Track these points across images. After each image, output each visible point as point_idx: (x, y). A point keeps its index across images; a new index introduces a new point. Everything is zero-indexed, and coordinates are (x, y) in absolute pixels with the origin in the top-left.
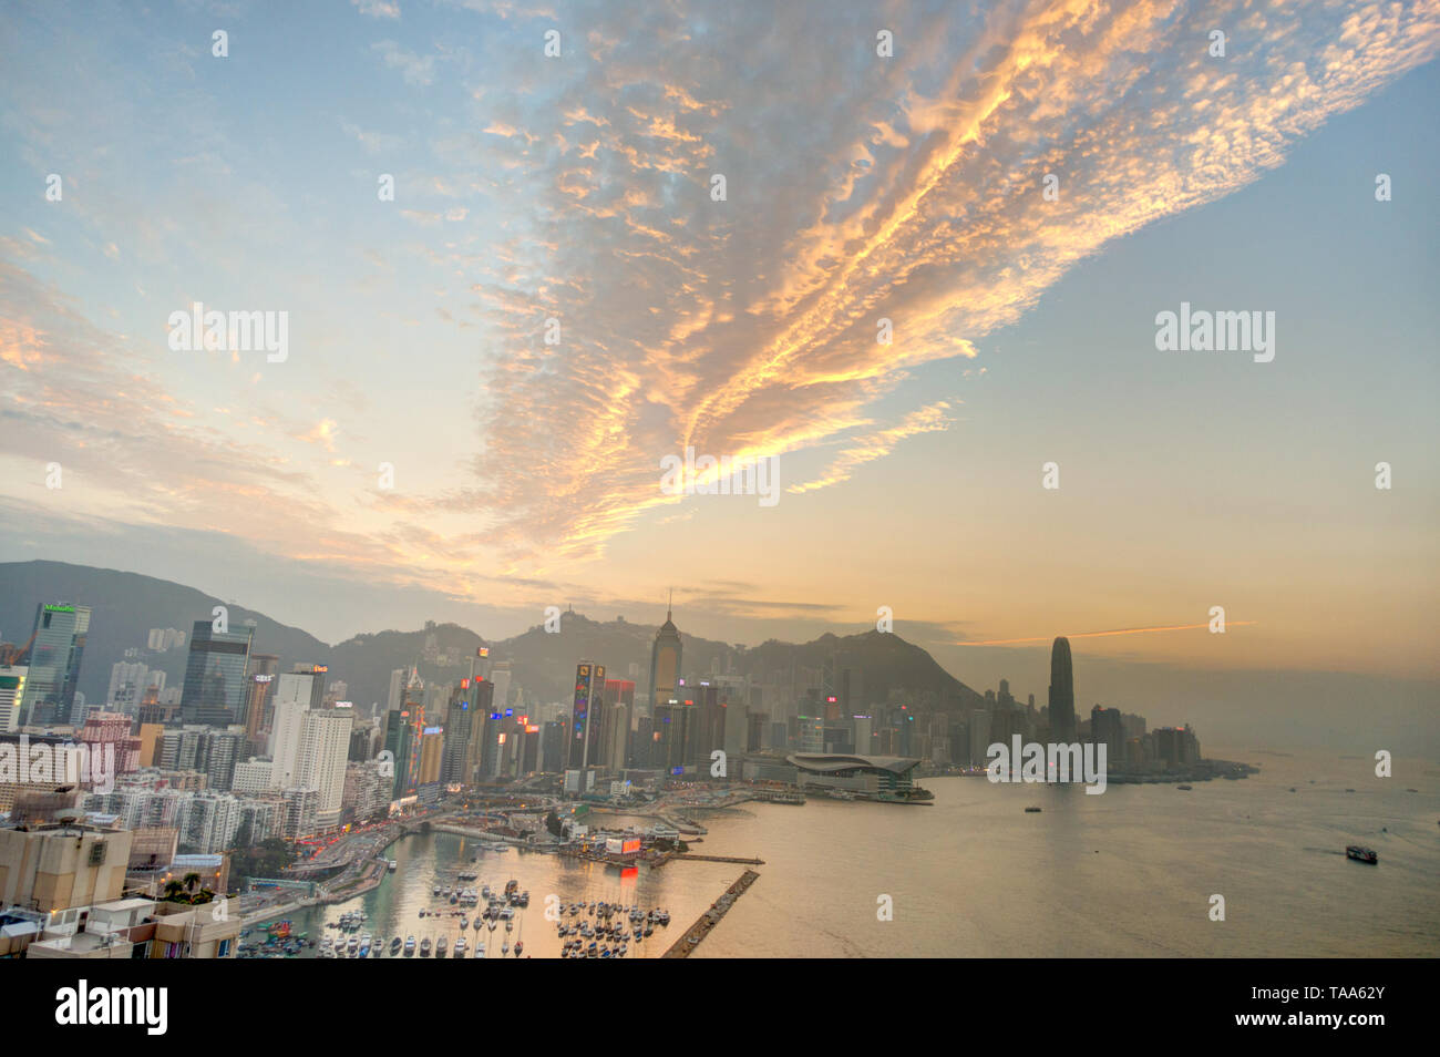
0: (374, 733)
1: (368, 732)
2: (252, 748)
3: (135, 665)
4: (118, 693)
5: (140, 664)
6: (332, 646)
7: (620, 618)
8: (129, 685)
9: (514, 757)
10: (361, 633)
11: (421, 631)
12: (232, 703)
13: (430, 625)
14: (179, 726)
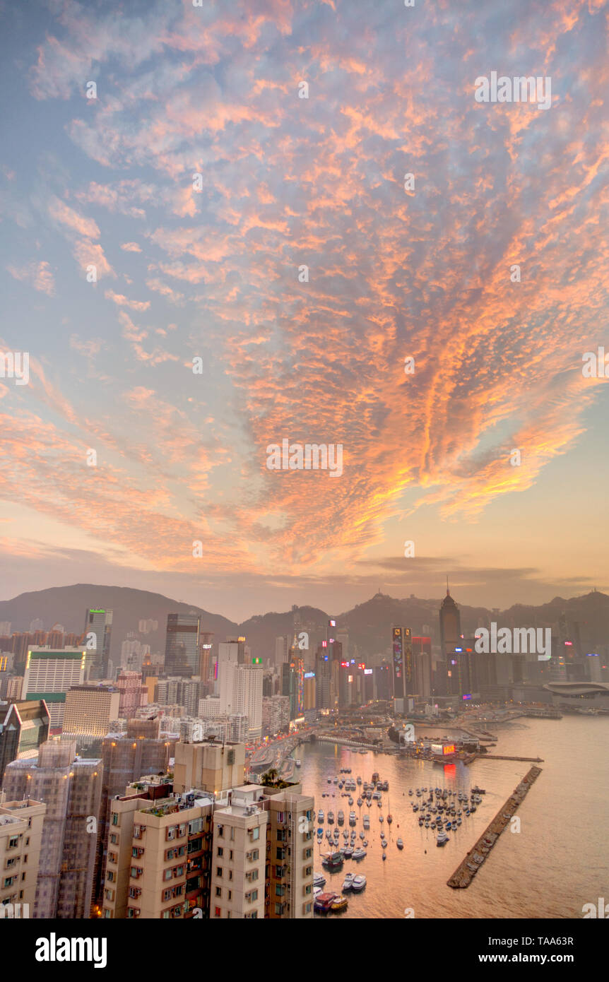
0: (274, 678)
1: (271, 678)
2: (206, 690)
3: (133, 642)
4: (129, 659)
5: (136, 641)
6: (239, 624)
7: (412, 596)
8: (135, 654)
9: (359, 690)
10: (255, 615)
11: (290, 612)
12: (191, 663)
13: (295, 607)
14: (165, 678)
